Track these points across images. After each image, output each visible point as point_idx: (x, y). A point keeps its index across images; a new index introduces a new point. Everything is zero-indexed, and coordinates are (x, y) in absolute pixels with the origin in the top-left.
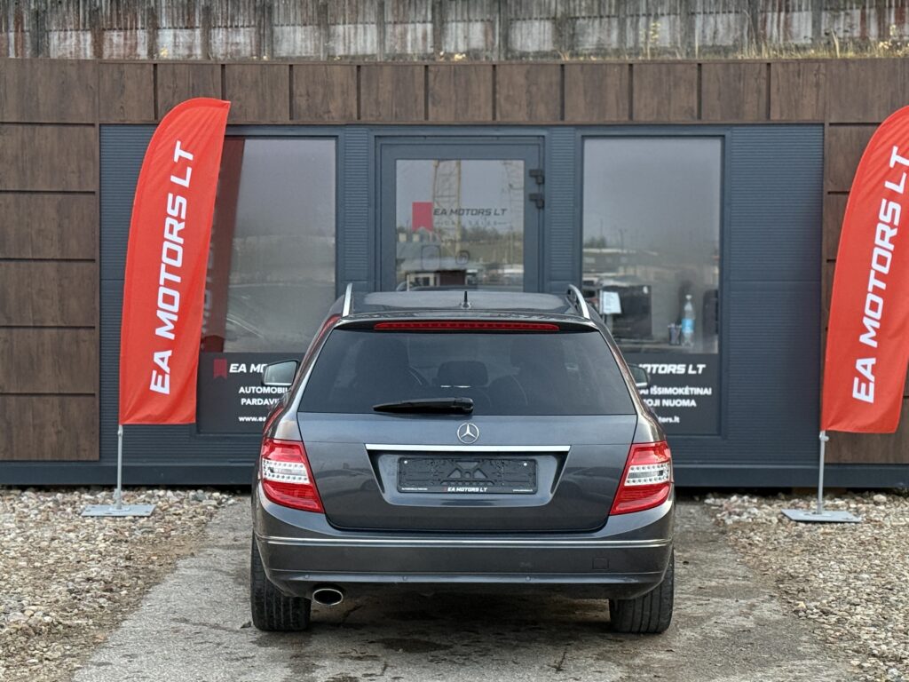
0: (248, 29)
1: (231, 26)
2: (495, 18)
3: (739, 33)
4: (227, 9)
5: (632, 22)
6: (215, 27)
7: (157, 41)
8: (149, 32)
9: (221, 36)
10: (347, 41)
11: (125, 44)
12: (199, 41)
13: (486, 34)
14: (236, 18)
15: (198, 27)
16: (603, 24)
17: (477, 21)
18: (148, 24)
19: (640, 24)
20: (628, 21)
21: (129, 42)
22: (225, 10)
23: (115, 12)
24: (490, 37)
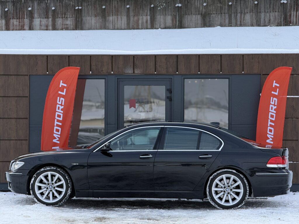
0: (71, 18)
1: (64, 17)
2: (176, 14)
3: (279, 20)
4: (63, 10)
5: (234, 16)
6: (57, 18)
7: (33, 23)
8: (29, 20)
9: (60, 21)
10: (114, 23)
11: (19, 25)
12: (51, 23)
13: (173, 21)
14: (67, 14)
15: (50, 18)
16: (222, 16)
17: (169, 15)
18: (29, 16)
19: (238, 16)
20: (233, 16)
21: (21, 24)
22: (62, 10)
23: (15, 11)
24: (174, 22)
